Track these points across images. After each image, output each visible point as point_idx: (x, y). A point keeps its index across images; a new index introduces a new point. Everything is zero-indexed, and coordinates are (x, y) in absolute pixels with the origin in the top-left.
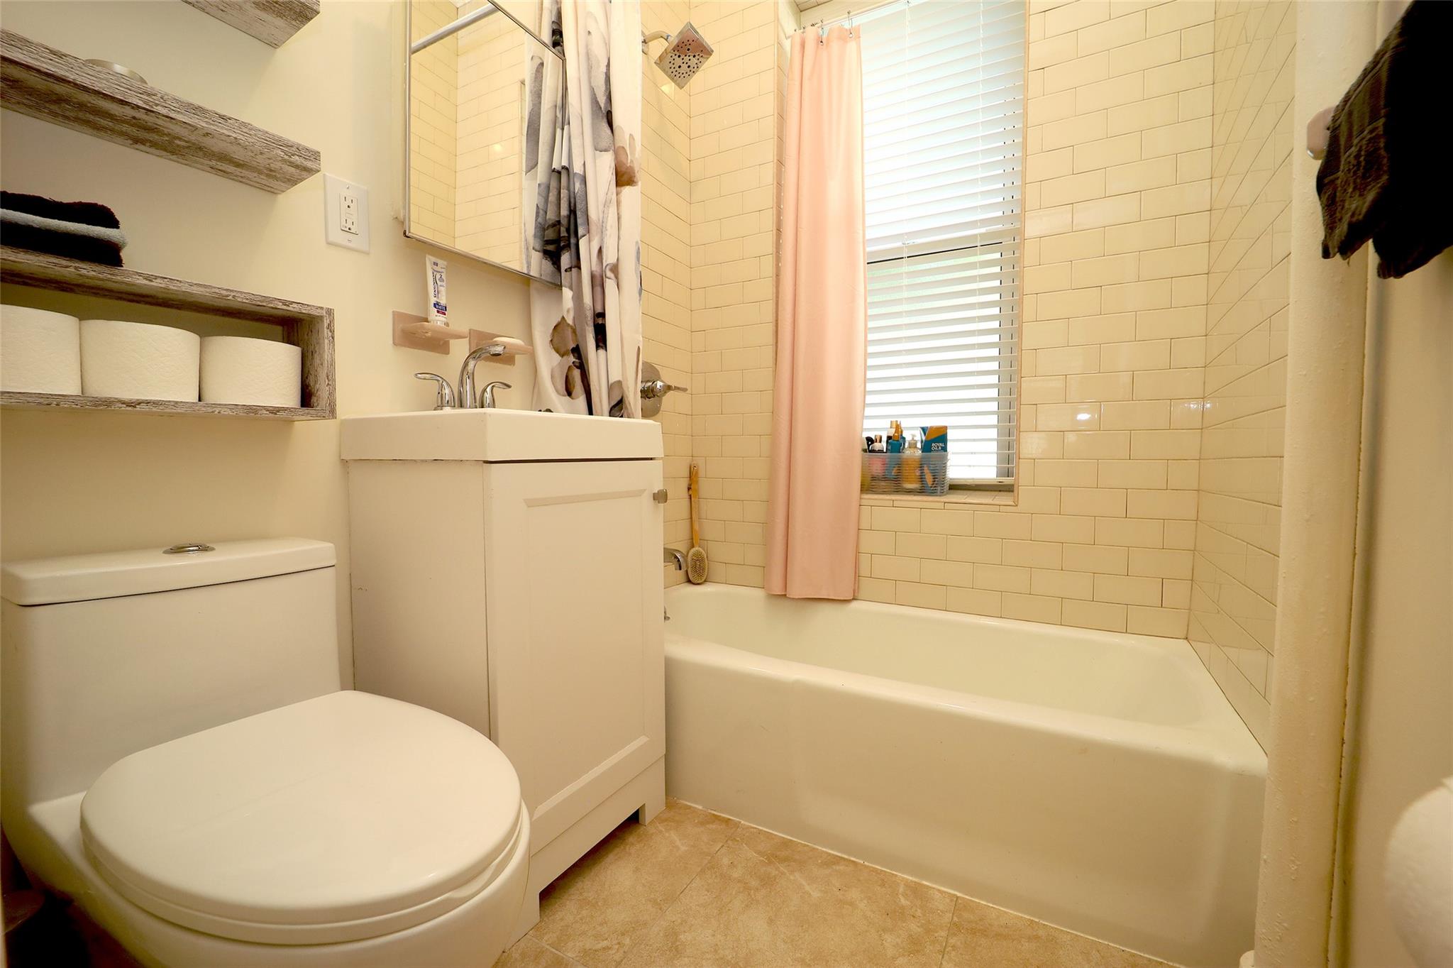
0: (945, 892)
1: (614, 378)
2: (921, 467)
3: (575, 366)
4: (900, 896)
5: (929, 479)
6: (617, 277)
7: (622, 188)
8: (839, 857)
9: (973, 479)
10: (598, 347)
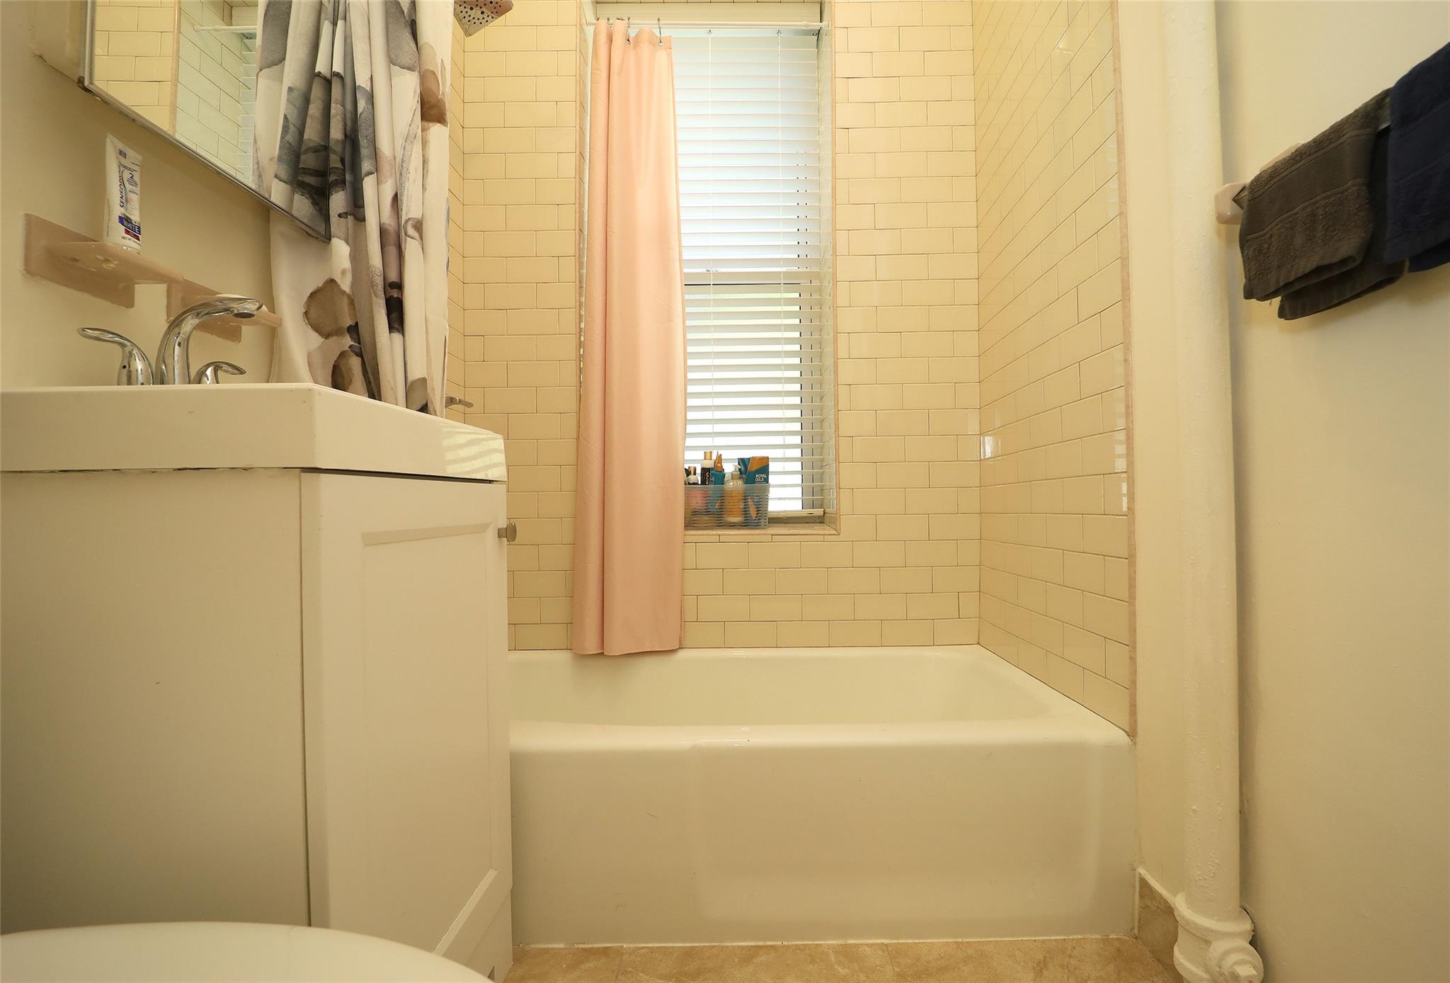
0: (873, 944)
1: (416, 373)
2: (745, 500)
3: (353, 351)
4: (836, 966)
5: (753, 512)
6: (422, 239)
7: (431, 124)
8: (755, 947)
9: (785, 511)
10: (391, 329)
